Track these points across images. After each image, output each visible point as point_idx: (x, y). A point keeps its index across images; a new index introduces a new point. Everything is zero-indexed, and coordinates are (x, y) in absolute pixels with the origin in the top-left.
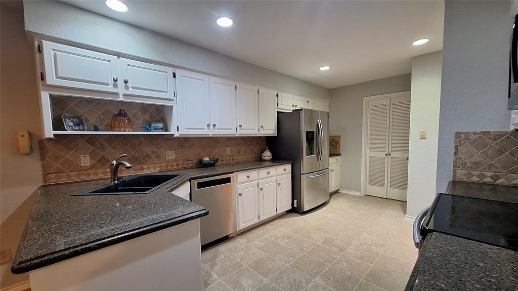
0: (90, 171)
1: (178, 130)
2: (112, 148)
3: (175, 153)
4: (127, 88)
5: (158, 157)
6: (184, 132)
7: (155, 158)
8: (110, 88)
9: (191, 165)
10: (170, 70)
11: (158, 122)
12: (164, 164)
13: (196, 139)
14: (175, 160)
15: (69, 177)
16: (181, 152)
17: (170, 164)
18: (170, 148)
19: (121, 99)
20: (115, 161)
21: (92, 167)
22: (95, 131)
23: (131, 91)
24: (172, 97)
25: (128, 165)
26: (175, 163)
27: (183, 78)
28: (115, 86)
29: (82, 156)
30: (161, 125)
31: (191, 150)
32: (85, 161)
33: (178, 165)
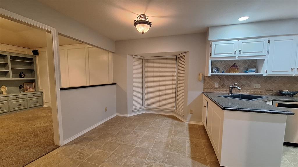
0: (218, 89)
1: (266, 72)
2: (228, 81)
3: (261, 85)
4: (240, 53)
5: (249, 86)
6: (270, 73)
7: (248, 87)
8: (233, 55)
9: (271, 93)
10: (267, 39)
11: (252, 68)
12: (252, 91)
13: (278, 77)
14: (259, 89)
15: (210, 90)
16: (265, 85)
17: (256, 91)
18: (258, 82)
19: (237, 59)
20: (231, 86)
21: (219, 88)
22: (223, 73)
23: (242, 55)
24: (266, 54)
25: (239, 88)
26: (259, 91)
27: (275, 41)
28: (235, 53)
29: (216, 83)
30: (254, 70)
31: (273, 84)
32: (217, 85)
33: (261, 92)
